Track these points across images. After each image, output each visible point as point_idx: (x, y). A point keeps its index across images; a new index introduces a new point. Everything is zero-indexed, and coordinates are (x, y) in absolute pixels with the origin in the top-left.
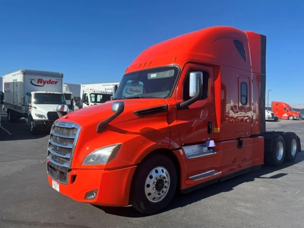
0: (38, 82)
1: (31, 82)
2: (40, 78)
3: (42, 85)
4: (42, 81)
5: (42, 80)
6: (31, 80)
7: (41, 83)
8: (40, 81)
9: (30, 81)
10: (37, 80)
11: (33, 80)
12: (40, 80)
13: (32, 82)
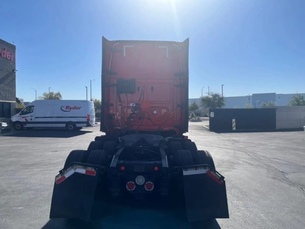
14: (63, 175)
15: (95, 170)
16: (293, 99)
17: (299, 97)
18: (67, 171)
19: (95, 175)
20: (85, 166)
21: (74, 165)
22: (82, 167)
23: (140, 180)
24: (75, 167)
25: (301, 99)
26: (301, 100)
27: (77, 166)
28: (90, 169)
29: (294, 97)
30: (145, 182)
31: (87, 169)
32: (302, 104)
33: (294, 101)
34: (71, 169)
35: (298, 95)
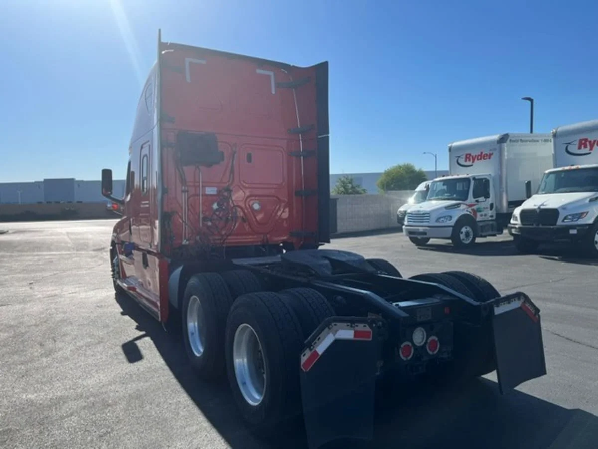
0: (580, 148)
1: (567, 150)
2: (581, 138)
3: (587, 150)
4: (588, 143)
5: (586, 140)
6: (566, 145)
7: (585, 147)
8: (583, 144)
9: (565, 148)
10: (577, 143)
11: (569, 143)
12: (583, 142)
13: (569, 149)
14: (313, 351)
15: (371, 327)
16: (338, 184)
17: (346, 178)
18: (320, 340)
19: (370, 339)
20: (352, 323)
21: (333, 324)
22: (348, 325)
23: (419, 337)
24: (335, 327)
25: (350, 183)
26: (350, 185)
27: (338, 324)
28: (361, 327)
29: (340, 179)
30: (427, 339)
31: (357, 328)
32: (350, 191)
33: (340, 186)
34: (328, 333)
35: (344, 177)
